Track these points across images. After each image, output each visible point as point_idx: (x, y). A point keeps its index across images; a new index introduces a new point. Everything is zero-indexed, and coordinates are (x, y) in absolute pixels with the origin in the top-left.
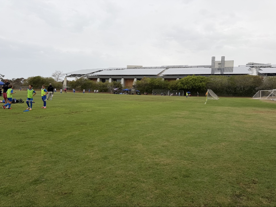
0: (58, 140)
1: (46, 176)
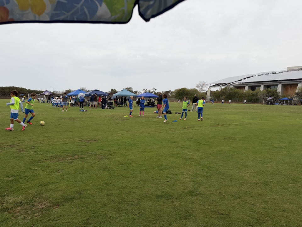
0: (207, 154)
1: (200, 189)
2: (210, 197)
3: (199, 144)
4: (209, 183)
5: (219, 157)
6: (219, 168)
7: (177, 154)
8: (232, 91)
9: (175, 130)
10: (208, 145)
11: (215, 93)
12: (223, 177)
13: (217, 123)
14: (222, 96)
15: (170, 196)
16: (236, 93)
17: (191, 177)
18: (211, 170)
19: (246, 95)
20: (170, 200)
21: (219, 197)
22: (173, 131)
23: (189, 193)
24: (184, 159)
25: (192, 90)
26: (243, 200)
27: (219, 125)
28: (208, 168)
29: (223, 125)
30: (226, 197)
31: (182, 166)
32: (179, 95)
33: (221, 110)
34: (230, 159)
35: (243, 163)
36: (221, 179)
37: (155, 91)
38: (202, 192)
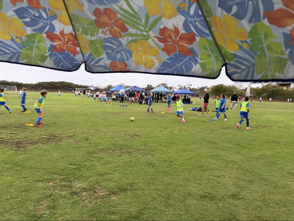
0: (249, 157)
1: (243, 193)
2: (254, 202)
3: (239, 146)
4: (252, 189)
5: (261, 162)
6: (262, 174)
7: (218, 156)
8: (275, 89)
9: (213, 130)
10: (249, 148)
11: (255, 91)
12: (267, 183)
13: (259, 125)
14: (263, 93)
15: (214, 197)
16: (279, 91)
17: (233, 181)
18: (254, 175)
19: (291, 93)
20: (213, 201)
21: (263, 204)
22: (211, 131)
23: (231, 196)
24: (225, 161)
25: (230, 86)
26: (289, 209)
27: (261, 126)
28: (250, 173)
29: (264, 127)
30: (271, 204)
31: (223, 168)
32: (216, 91)
33: (263, 109)
34: (274, 165)
35: (288, 170)
36: (265, 186)
37: (190, 87)
38: (245, 197)
